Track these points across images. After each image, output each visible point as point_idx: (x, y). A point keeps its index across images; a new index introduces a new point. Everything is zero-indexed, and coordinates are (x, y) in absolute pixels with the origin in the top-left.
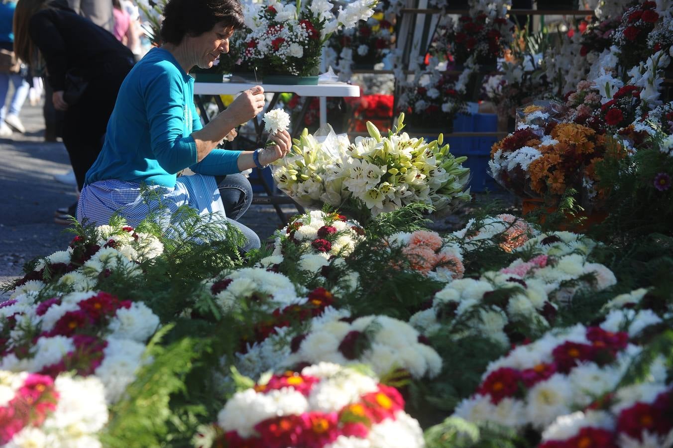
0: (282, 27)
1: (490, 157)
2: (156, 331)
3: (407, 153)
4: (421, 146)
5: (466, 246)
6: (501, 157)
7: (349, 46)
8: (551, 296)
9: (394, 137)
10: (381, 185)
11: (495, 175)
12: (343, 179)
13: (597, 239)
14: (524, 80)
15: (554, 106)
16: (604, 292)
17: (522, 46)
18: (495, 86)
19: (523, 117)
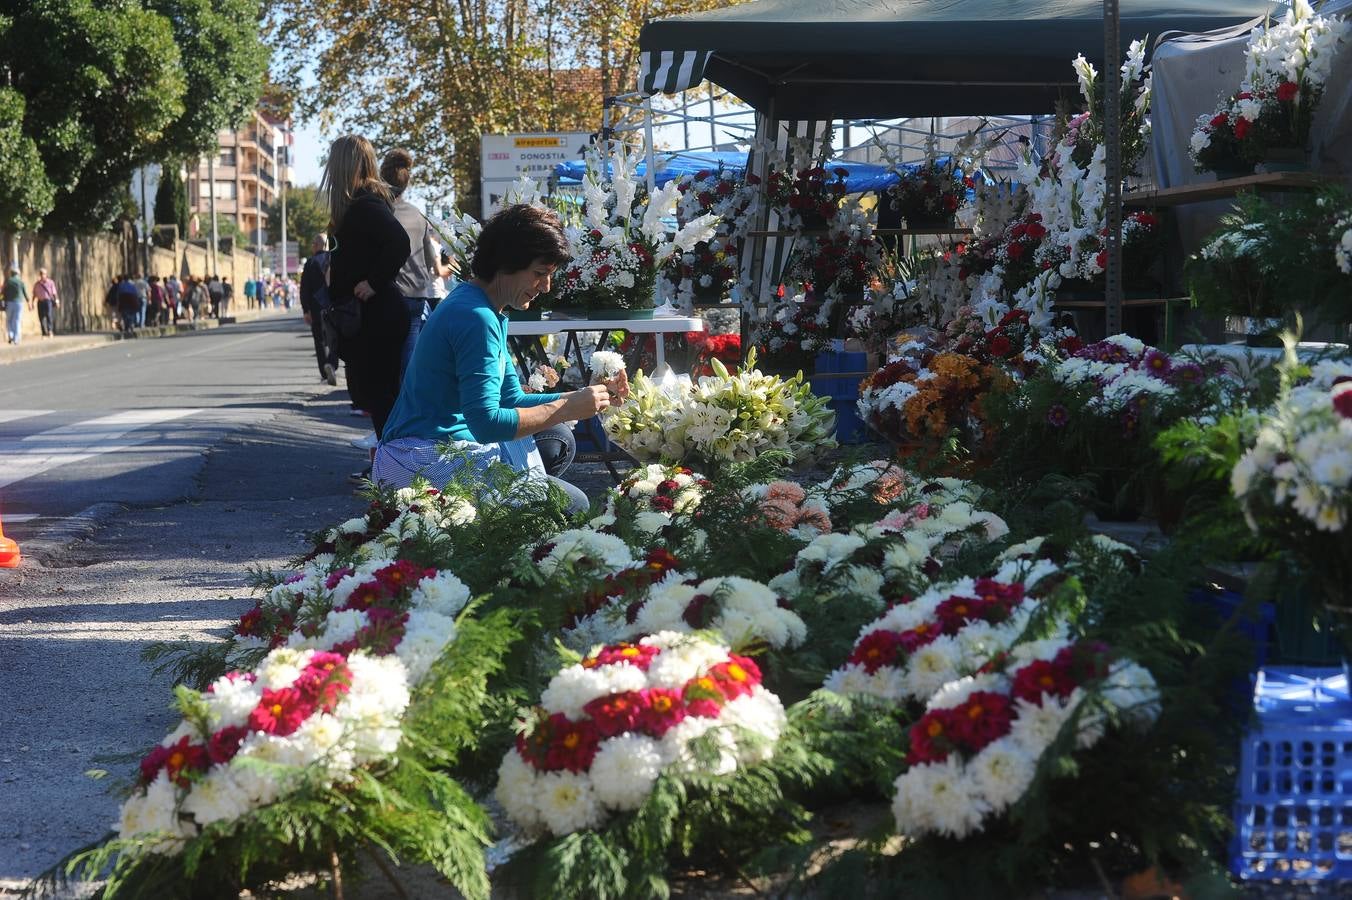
0: (608, 252)
1: (859, 396)
2: (467, 604)
3: (760, 393)
4: (777, 385)
5: (833, 498)
6: (872, 395)
7: (688, 277)
8: (934, 551)
9: (744, 375)
10: (731, 433)
11: (864, 417)
12: (686, 427)
13: (986, 485)
14: (896, 311)
15: (931, 335)
16: (995, 543)
17: (892, 272)
18: (863, 320)
19: (895, 348)
